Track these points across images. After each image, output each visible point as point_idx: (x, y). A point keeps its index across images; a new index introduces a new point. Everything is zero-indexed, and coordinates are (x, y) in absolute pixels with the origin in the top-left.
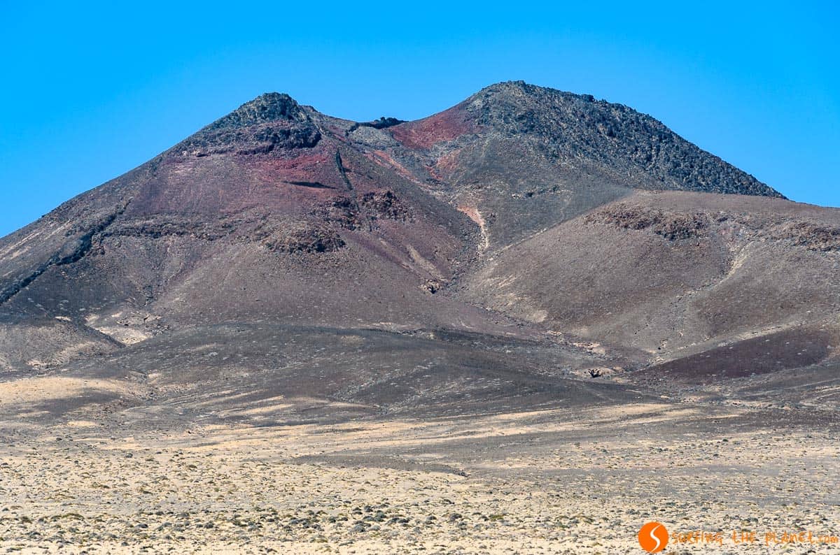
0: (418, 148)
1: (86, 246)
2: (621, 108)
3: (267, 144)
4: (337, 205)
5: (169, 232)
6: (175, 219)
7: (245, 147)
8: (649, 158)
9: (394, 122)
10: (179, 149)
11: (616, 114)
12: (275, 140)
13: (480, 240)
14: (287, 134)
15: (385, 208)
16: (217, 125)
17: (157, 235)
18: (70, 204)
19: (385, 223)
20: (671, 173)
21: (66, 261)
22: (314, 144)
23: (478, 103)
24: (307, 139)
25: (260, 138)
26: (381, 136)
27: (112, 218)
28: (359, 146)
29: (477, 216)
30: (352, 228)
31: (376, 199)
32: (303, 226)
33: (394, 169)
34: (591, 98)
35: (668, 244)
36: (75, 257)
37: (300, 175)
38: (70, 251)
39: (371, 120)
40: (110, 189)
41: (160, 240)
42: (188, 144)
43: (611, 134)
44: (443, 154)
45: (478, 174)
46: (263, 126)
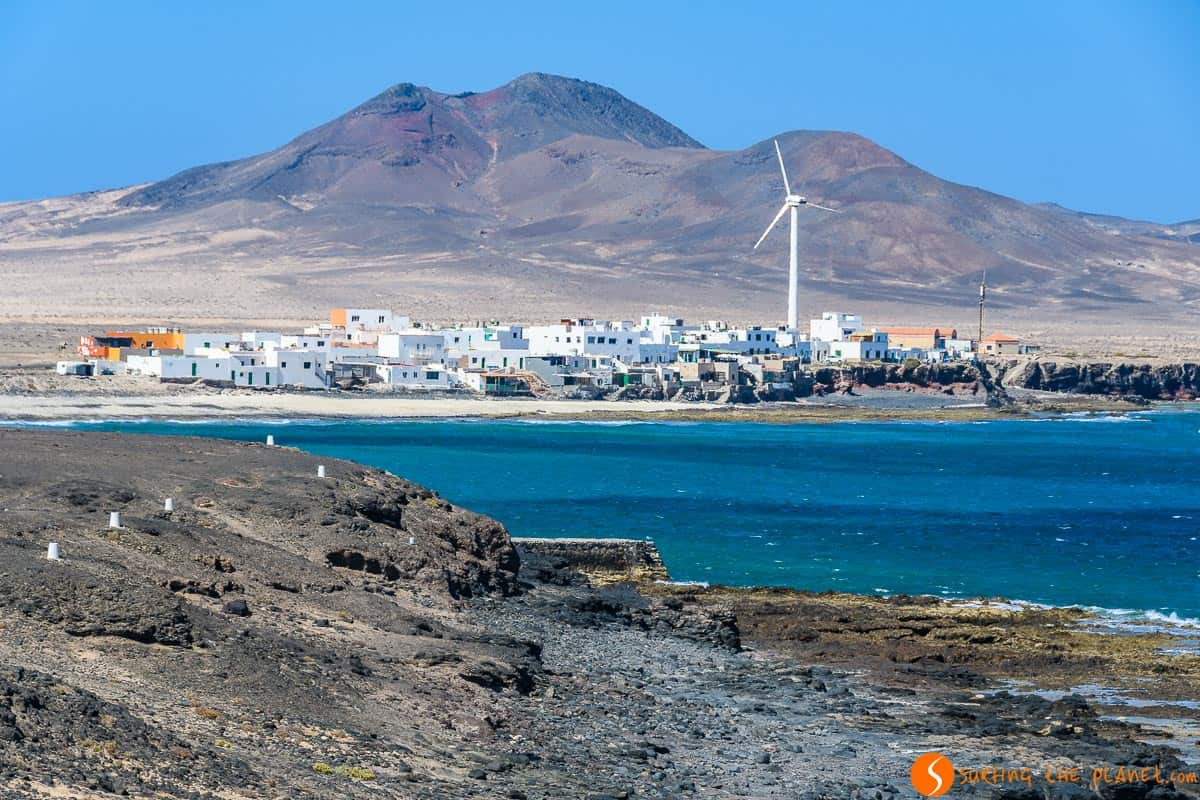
0: (478, 109)
1: (300, 160)
2: (595, 85)
3: (396, 109)
4: (423, 141)
5: (341, 154)
6: (344, 148)
7: (384, 111)
8: (603, 112)
9: (471, 94)
10: (354, 112)
11: (591, 88)
12: (400, 108)
13: (492, 158)
14: (406, 104)
15: (447, 143)
16: (375, 99)
17: (335, 155)
18: (300, 138)
19: (446, 149)
20: (613, 119)
21: (289, 168)
22: (419, 110)
23: (513, 86)
24: (417, 107)
25: (393, 107)
26: (460, 102)
27: (315, 147)
28: (446, 108)
29: (495, 146)
30: (427, 153)
31: (444, 138)
32: (399, 153)
33: (462, 120)
34: (578, 80)
35: (565, 166)
36: (294, 166)
37: (409, 125)
38: (292, 163)
39: (458, 93)
40: (320, 130)
41: (336, 158)
42: (358, 109)
43: (584, 100)
44: (489, 113)
45: (501, 123)
46: (396, 100)
